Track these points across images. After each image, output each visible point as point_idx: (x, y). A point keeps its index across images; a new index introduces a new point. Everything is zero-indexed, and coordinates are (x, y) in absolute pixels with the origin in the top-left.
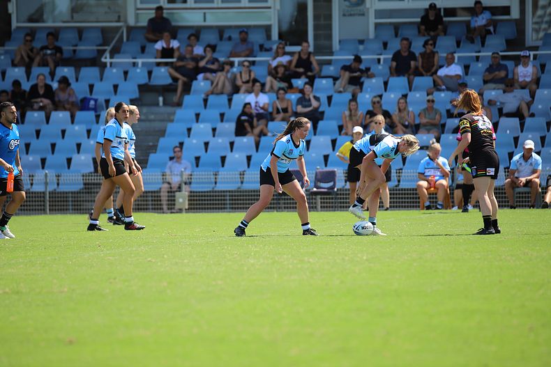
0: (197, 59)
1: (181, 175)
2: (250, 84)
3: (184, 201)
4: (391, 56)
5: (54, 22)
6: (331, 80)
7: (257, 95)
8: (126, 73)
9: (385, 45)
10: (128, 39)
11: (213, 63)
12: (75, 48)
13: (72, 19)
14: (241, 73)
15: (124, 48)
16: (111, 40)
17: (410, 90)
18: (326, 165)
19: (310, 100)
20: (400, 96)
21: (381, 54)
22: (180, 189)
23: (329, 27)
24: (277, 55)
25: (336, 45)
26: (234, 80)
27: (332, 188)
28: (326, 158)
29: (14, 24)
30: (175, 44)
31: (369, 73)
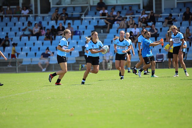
0: (114, 16)
1: (109, 57)
2: (133, 25)
3: (110, 66)
4: (183, 14)
5: (65, 5)
6: (161, 23)
7: (135, 29)
8: (90, 22)
9: (181, 10)
10: (90, 10)
11: (120, 18)
12: (72, 14)
13: (71, 4)
14: (130, 21)
15: (89, 13)
16: (84, 10)
17: (190, 26)
18: (160, 53)
19: (154, 30)
20: (186, 28)
21: (179, 13)
22: (109, 62)
23: (161, 4)
24: (142, 14)
25: (163, 10)
26: (127, 23)
27: (162, 60)
28: (160, 50)
29: (52, 6)
30: (106, 11)
31: (175, 20)
